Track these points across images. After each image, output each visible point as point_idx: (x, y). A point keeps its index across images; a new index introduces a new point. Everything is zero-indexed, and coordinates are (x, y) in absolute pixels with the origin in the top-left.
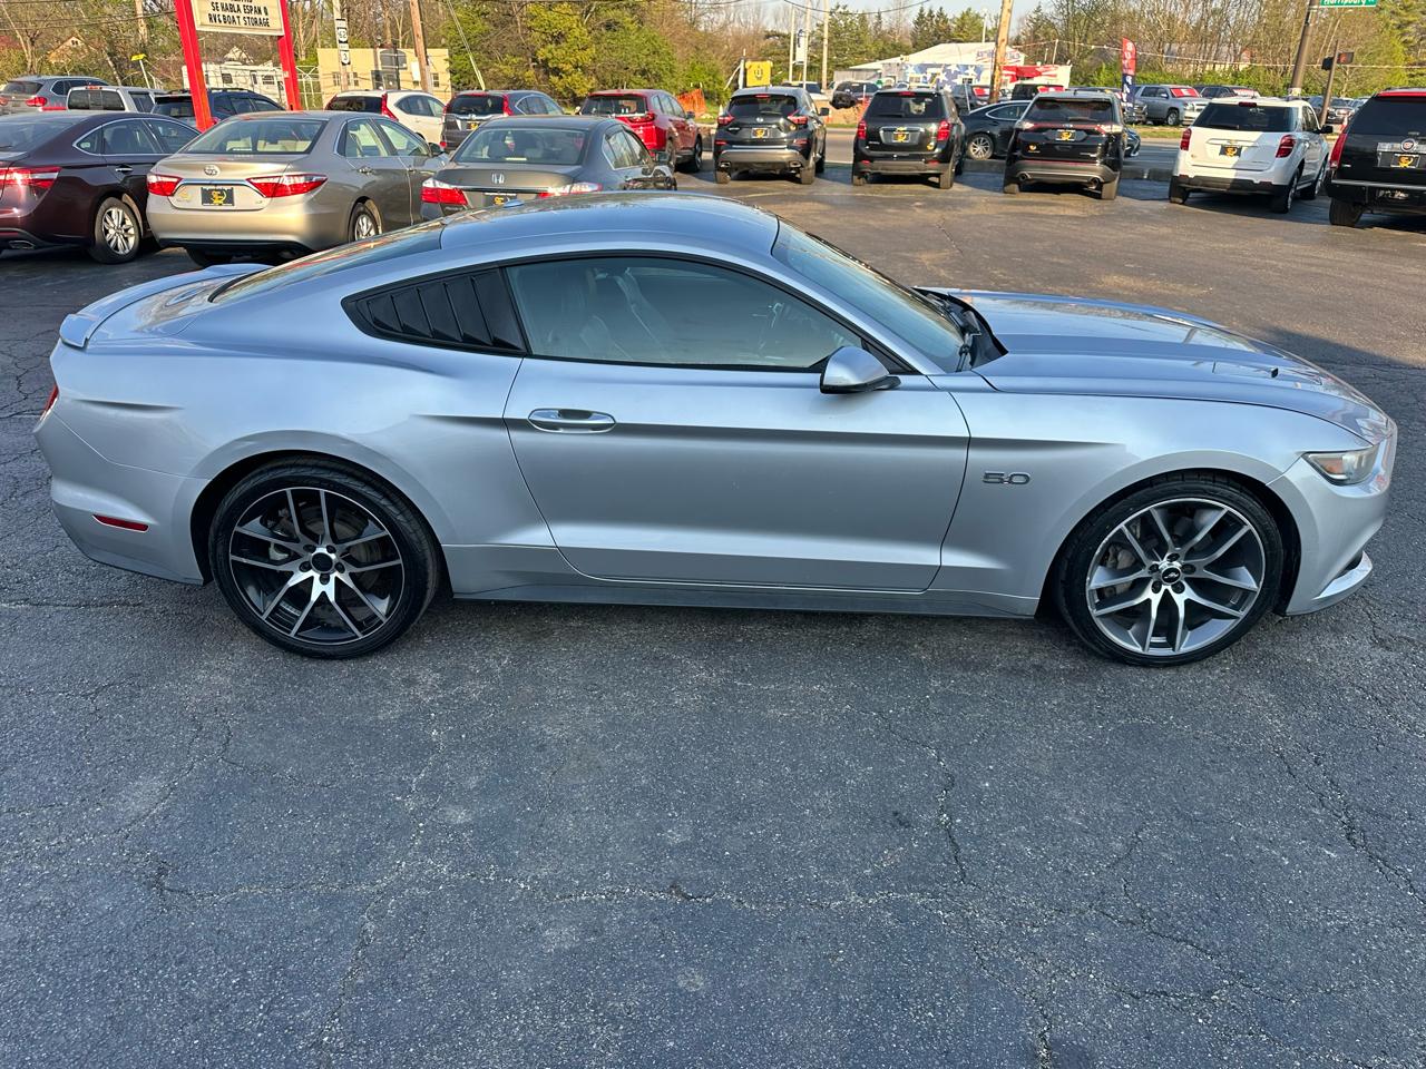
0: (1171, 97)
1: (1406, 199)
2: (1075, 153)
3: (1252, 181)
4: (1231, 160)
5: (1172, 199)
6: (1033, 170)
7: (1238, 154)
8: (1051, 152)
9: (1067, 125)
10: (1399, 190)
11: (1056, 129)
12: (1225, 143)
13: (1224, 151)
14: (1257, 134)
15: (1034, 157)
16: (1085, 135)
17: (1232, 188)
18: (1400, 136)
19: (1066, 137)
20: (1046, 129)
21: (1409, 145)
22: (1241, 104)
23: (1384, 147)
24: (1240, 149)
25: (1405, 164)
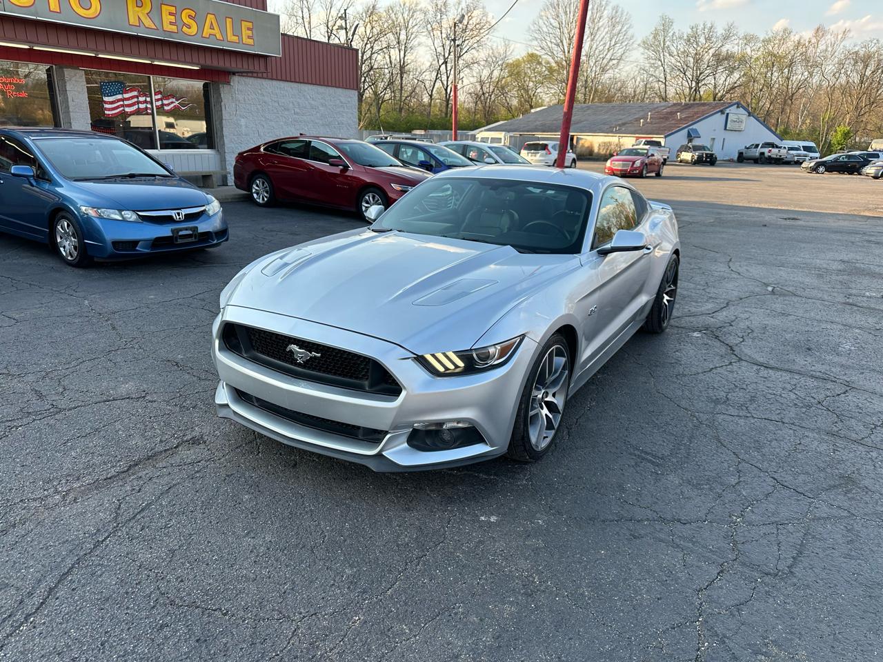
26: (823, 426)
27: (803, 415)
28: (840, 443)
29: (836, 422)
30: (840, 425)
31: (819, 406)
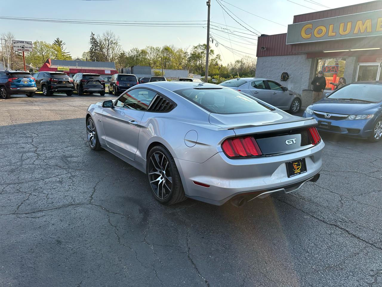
26: (25, 184)
27: (36, 185)
28: (17, 181)
29: (20, 188)
30: (18, 188)
31: (30, 192)
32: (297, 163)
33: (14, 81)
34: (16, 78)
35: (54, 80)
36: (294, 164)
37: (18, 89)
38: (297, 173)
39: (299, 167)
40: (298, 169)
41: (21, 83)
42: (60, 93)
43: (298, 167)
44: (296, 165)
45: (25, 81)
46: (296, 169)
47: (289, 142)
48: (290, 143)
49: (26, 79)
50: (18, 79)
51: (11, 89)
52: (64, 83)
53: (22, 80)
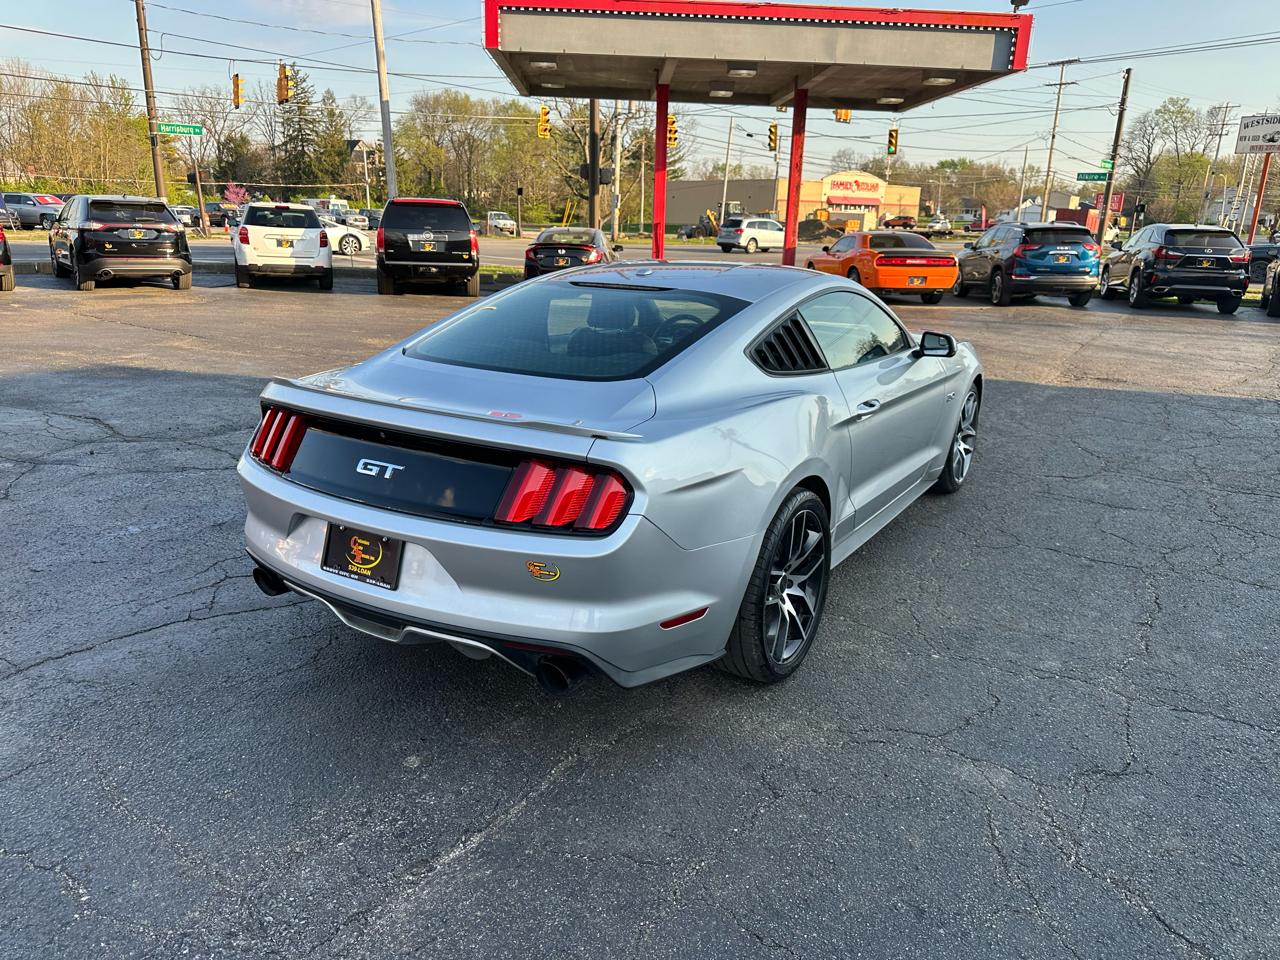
0: (37, 204)
1: (437, 272)
2: (150, 249)
3: (309, 266)
4: (287, 251)
5: (241, 284)
6: (115, 266)
7: (292, 245)
8: (125, 249)
9: (137, 225)
10: (432, 266)
11: (127, 229)
12: (279, 237)
13: (280, 243)
14: (302, 230)
15: (111, 254)
16: (156, 233)
17: (295, 272)
18: (420, 230)
19: (138, 235)
20: (117, 229)
21: (428, 235)
22: (277, 207)
23: (411, 238)
24: (292, 242)
25: (428, 249)
32: (368, 543)
33: (1028, 253)
34: (1037, 244)
35: (1171, 253)
36: (355, 542)
37: (1032, 278)
38: (356, 573)
39: (372, 558)
40: (365, 562)
41: (1049, 261)
42: (1202, 301)
43: (367, 557)
44: (361, 548)
45: (1061, 255)
46: (358, 560)
47: (369, 467)
48: (371, 470)
49: (1066, 248)
50: (1040, 248)
51: (1013, 277)
52: (1205, 265)
53: (1051, 253)
